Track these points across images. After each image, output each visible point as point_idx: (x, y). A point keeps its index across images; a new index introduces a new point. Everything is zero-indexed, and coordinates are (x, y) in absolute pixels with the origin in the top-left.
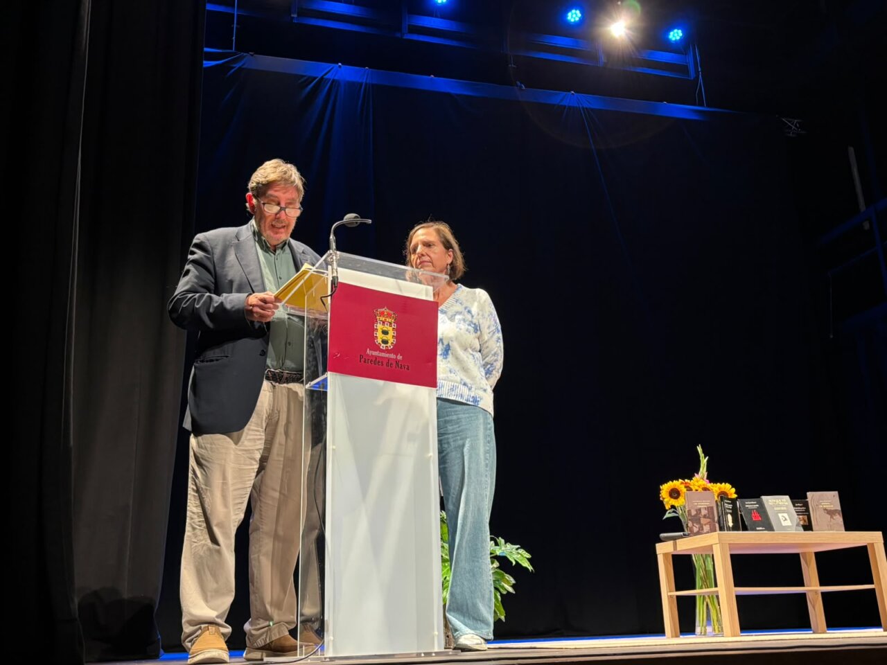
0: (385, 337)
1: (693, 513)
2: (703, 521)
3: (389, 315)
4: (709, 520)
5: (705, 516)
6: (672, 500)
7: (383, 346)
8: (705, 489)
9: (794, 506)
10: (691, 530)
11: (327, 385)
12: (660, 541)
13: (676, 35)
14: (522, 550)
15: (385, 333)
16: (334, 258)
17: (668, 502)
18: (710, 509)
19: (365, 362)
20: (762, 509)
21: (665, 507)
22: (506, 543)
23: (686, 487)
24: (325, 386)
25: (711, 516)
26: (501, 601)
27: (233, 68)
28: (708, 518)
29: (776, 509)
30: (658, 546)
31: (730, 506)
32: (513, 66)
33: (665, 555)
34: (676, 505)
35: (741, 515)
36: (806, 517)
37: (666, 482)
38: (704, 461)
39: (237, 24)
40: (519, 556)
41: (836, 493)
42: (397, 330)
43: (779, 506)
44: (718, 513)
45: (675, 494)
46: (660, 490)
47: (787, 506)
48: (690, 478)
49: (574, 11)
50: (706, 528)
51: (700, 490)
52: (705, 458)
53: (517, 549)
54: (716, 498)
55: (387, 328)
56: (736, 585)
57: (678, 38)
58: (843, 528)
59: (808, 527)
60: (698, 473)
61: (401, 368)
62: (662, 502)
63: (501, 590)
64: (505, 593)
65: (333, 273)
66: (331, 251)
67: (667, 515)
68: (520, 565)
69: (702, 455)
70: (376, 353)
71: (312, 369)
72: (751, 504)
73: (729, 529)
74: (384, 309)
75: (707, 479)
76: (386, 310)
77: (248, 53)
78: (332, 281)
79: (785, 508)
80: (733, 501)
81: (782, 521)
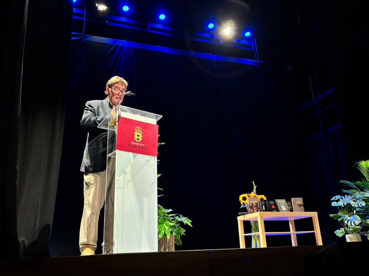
0: (138, 138)
1: (251, 205)
2: (254, 208)
3: (140, 129)
4: (256, 208)
5: (255, 206)
6: (243, 201)
7: (137, 141)
8: (255, 197)
9: (287, 203)
10: (250, 212)
11: (116, 155)
12: (239, 215)
13: (248, 34)
14: (189, 219)
15: (138, 136)
16: (119, 107)
17: (242, 202)
18: (257, 204)
19: (130, 146)
20: (275, 204)
21: (241, 204)
22: (183, 216)
23: (248, 196)
24: (115, 156)
25: (257, 206)
26: (180, 238)
27: (83, 40)
28: (256, 207)
29: (280, 204)
30: (238, 217)
31: (264, 203)
32: (188, 43)
33: (241, 221)
34: (245, 203)
35: (268, 207)
36: (291, 207)
37: (241, 194)
38: (255, 187)
39: (85, 24)
40: (187, 221)
41: (302, 198)
42: (143, 135)
43: (281, 203)
44: (260, 205)
45: (244, 199)
46: (239, 197)
47: (284, 203)
48: (250, 193)
49: (211, 24)
50: (255, 210)
51: (253, 197)
52: (255, 186)
53: (187, 219)
54: (259, 200)
55: (139, 134)
56: (266, 231)
57: (249, 35)
58: (304, 211)
59: (292, 210)
60: (253, 192)
61: (144, 149)
62: (240, 202)
63: (180, 234)
64: (182, 235)
65: (119, 113)
66: (118, 105)
67: (242, 207)
68: (188, 225)
69: (254, 185)
70: (134, 143)
71: (110, 149)
72: (272, 202)
73: (263, 211)
74: (138, 127)
75: (256, 193)
76: (139, 128)
77: (89, 35)
78: (118, 116)
79: (284, 204)
80: (265, 201)
81: (282, 208)
